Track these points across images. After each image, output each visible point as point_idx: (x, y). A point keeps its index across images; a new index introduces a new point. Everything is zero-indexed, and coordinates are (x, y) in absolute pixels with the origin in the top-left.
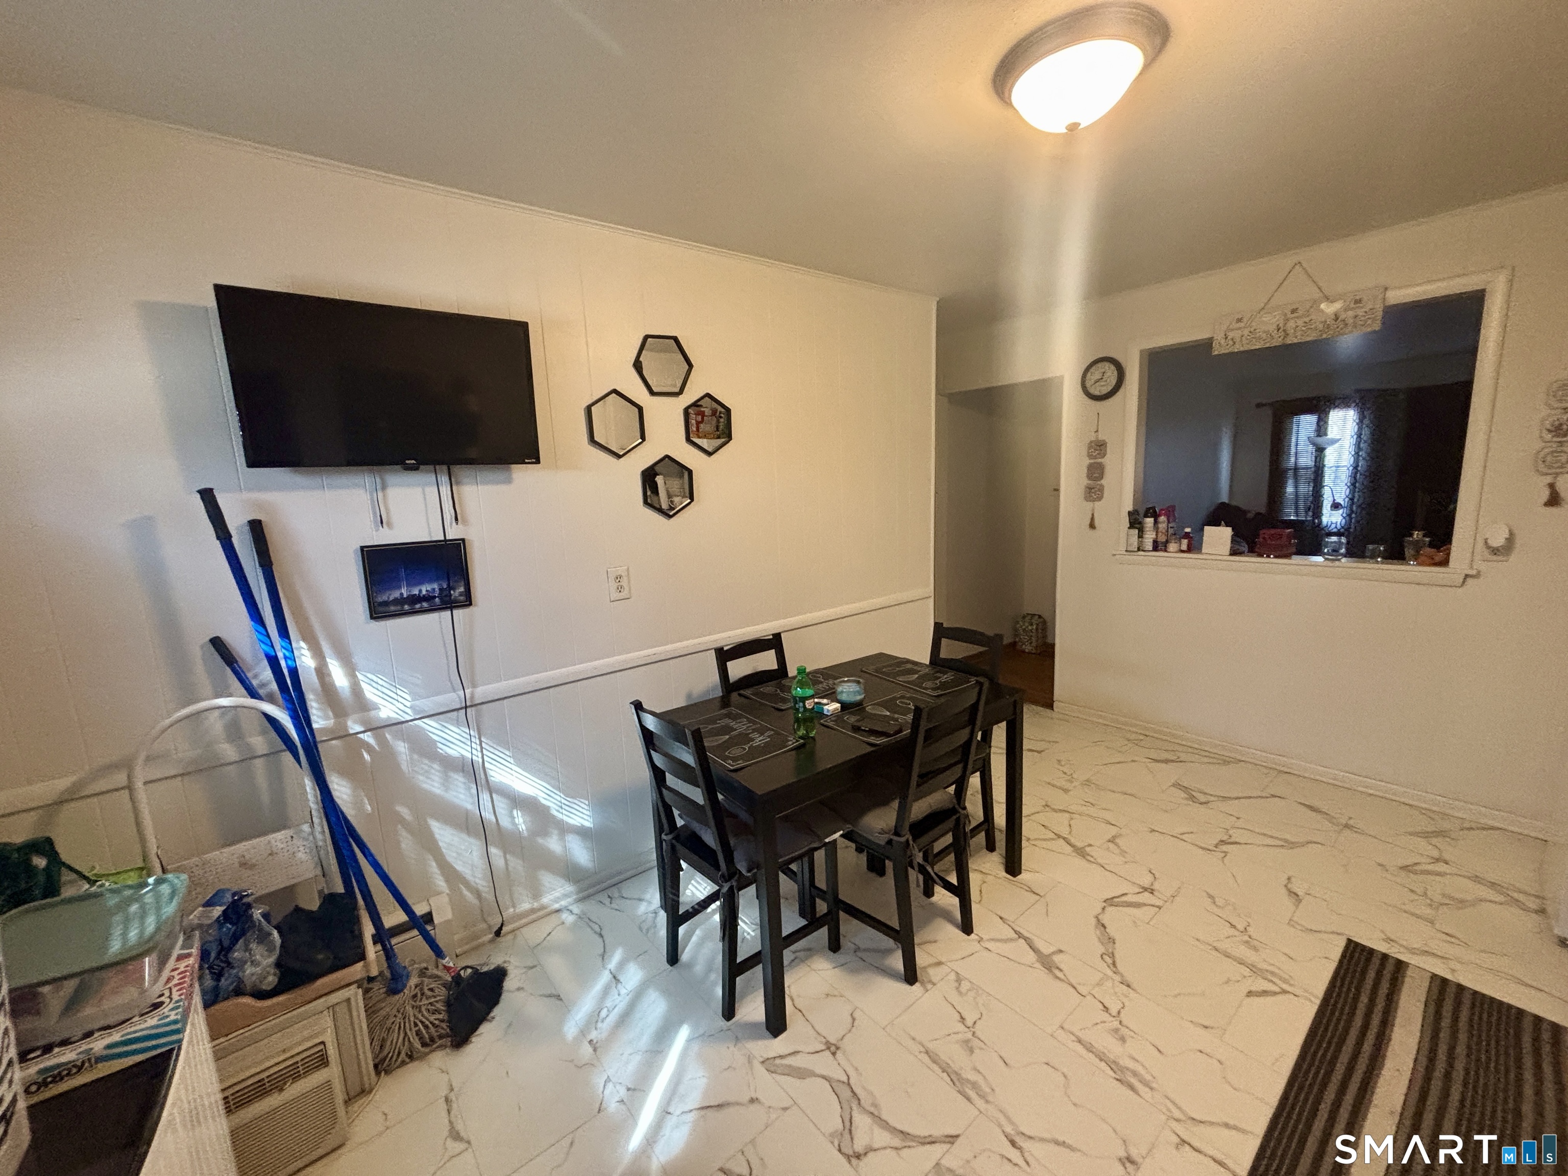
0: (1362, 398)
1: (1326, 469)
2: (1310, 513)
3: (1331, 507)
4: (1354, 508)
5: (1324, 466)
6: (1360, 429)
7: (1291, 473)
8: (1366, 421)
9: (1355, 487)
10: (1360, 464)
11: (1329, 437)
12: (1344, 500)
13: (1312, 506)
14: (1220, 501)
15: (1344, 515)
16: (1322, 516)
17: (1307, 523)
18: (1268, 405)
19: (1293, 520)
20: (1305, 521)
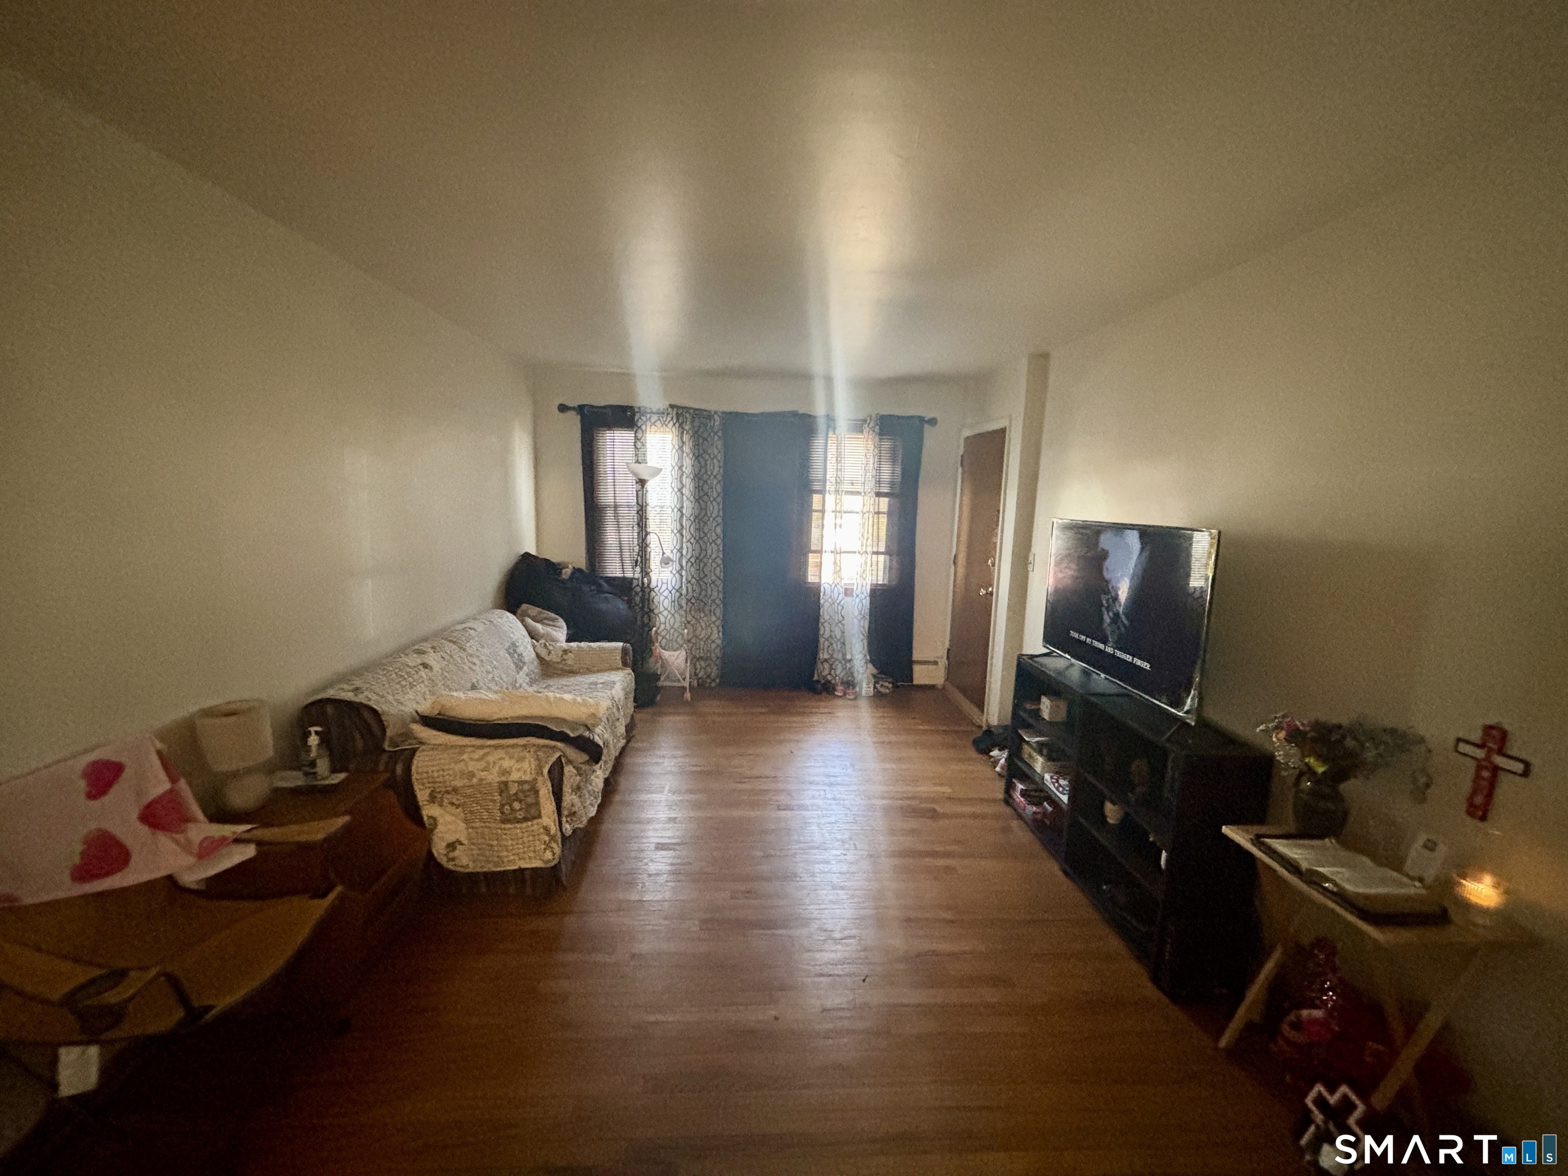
0: (678, 416)
1: (649, 508)
2: (638, 569)
3: (661, 563)
4: (684, 564)
5: (647, 505)
6: (681, 458)
7: (610, 514)
8: (686, 449)
9: (682, 535)
10: (685, 505)
11: (648, 465)
12: (672, 552)
13: (639, 559)
14: (522, 552)
15: (674, 572)
16: (651, 574)
17: (635, 583)
18: (573, 409)
19: (619, 578)
20: (632, 579)
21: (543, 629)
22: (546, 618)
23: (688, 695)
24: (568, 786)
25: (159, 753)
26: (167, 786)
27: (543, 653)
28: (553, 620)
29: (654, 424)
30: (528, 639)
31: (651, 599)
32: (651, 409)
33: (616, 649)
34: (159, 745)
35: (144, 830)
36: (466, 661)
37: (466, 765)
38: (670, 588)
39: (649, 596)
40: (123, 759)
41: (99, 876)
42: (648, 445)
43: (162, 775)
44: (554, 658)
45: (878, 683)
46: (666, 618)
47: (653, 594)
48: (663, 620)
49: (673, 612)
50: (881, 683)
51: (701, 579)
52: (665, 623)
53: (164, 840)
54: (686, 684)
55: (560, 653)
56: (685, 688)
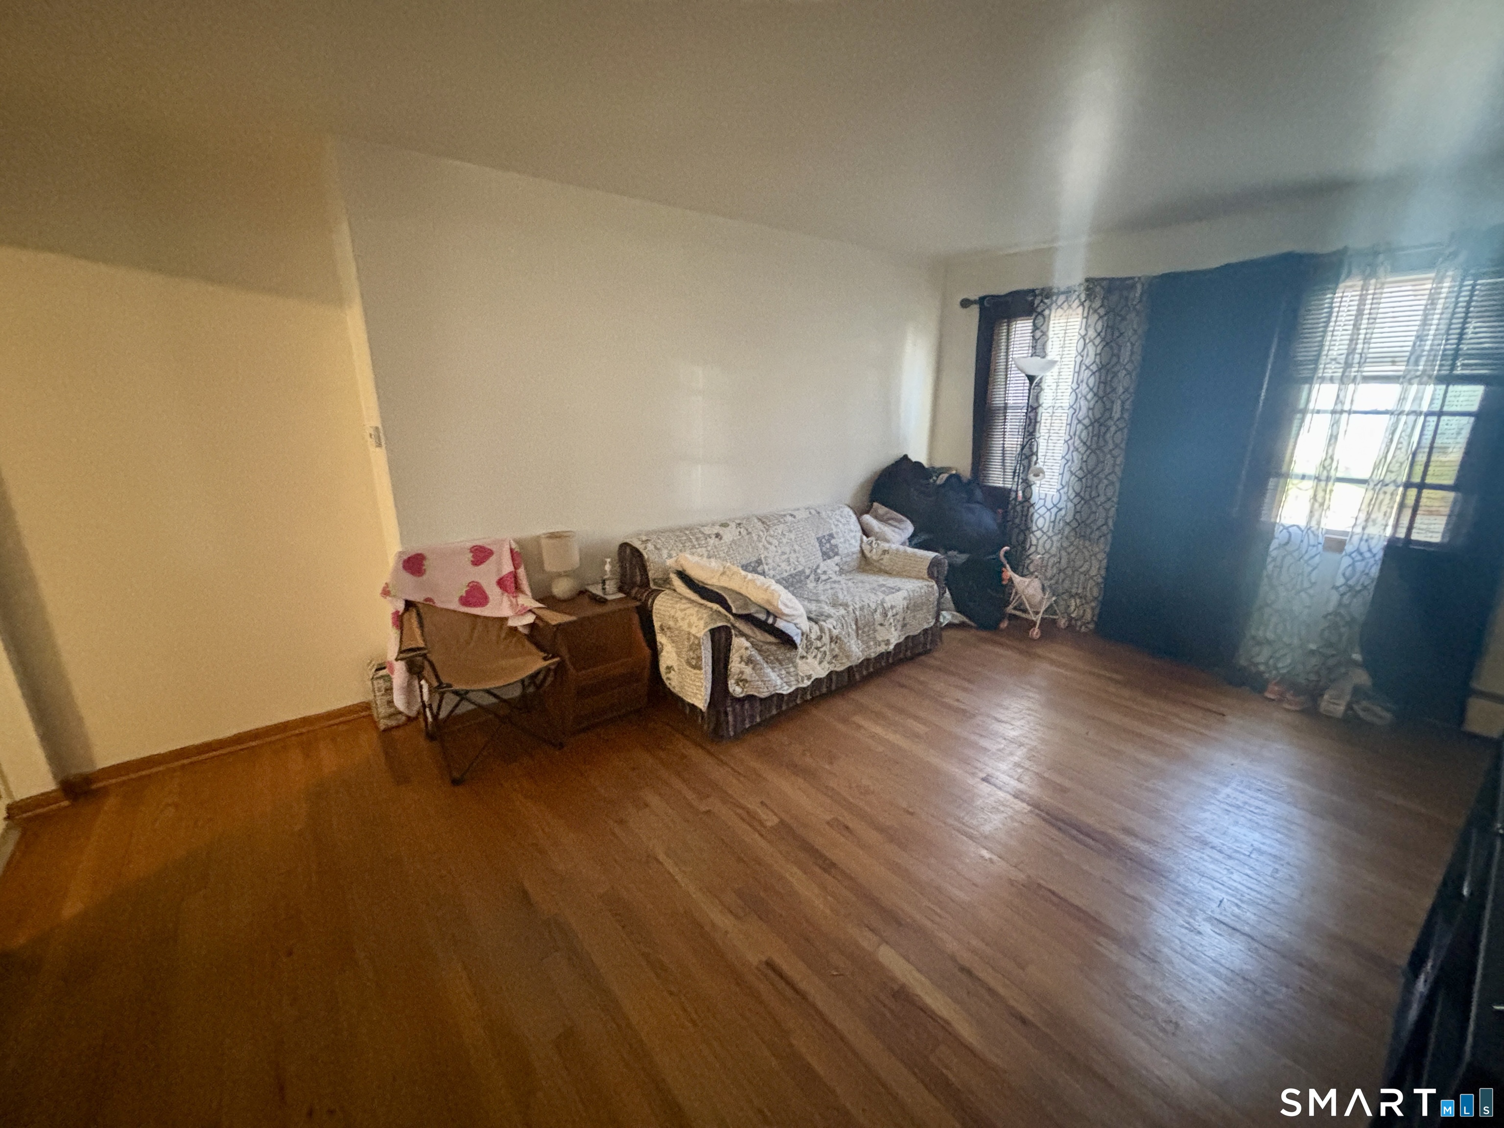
0: (1090, 292)
1: (1041, 408)
5: (1040, 404)
6: (1085, 345)
7: (999, 417)
8: (1092, 334)
10: (1082, 406)
13: (1021, 468)
14: (901, 455)
16: (1033, 487)
17: (1013, 495)
18: (975, 302)
19: (999, 488)
20: (1010, 490)
21: (879, 528)
22: (892, 519)
23: (1036, 632)
24: (737, 655)
25: (512, 550)
26: (511, 569)
27: (866, 549)
28: (900, 521)
29: (1060, 307)
30: (860, 533)
31: (1030, 514)
32: (1058, 288)
33: (926, 558)
34: (514, 546)
35: (497, 590)
36: (763, 539)
37: (676, 612)
38: (1050, 505)
39: (1028, 510)
40: (494, 550)
41: (475, 605)
42: (1051, 334)
43: (510, 562)
44: (873, 555)
45: (1357, 702)
46: (1038, 540)
47: (1032, 510)
48: (1034, 542)
49: (1050, 533)
50: (1365, 703)
51: (1092, 499)
52: (1036, 546)
53: (506, 600)
54: (1038, 619)
55: (880, 552)
56: (1035, 624)
